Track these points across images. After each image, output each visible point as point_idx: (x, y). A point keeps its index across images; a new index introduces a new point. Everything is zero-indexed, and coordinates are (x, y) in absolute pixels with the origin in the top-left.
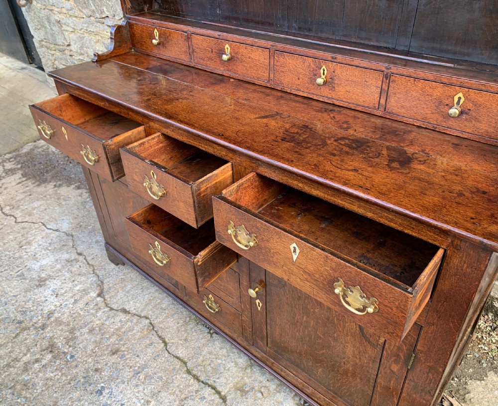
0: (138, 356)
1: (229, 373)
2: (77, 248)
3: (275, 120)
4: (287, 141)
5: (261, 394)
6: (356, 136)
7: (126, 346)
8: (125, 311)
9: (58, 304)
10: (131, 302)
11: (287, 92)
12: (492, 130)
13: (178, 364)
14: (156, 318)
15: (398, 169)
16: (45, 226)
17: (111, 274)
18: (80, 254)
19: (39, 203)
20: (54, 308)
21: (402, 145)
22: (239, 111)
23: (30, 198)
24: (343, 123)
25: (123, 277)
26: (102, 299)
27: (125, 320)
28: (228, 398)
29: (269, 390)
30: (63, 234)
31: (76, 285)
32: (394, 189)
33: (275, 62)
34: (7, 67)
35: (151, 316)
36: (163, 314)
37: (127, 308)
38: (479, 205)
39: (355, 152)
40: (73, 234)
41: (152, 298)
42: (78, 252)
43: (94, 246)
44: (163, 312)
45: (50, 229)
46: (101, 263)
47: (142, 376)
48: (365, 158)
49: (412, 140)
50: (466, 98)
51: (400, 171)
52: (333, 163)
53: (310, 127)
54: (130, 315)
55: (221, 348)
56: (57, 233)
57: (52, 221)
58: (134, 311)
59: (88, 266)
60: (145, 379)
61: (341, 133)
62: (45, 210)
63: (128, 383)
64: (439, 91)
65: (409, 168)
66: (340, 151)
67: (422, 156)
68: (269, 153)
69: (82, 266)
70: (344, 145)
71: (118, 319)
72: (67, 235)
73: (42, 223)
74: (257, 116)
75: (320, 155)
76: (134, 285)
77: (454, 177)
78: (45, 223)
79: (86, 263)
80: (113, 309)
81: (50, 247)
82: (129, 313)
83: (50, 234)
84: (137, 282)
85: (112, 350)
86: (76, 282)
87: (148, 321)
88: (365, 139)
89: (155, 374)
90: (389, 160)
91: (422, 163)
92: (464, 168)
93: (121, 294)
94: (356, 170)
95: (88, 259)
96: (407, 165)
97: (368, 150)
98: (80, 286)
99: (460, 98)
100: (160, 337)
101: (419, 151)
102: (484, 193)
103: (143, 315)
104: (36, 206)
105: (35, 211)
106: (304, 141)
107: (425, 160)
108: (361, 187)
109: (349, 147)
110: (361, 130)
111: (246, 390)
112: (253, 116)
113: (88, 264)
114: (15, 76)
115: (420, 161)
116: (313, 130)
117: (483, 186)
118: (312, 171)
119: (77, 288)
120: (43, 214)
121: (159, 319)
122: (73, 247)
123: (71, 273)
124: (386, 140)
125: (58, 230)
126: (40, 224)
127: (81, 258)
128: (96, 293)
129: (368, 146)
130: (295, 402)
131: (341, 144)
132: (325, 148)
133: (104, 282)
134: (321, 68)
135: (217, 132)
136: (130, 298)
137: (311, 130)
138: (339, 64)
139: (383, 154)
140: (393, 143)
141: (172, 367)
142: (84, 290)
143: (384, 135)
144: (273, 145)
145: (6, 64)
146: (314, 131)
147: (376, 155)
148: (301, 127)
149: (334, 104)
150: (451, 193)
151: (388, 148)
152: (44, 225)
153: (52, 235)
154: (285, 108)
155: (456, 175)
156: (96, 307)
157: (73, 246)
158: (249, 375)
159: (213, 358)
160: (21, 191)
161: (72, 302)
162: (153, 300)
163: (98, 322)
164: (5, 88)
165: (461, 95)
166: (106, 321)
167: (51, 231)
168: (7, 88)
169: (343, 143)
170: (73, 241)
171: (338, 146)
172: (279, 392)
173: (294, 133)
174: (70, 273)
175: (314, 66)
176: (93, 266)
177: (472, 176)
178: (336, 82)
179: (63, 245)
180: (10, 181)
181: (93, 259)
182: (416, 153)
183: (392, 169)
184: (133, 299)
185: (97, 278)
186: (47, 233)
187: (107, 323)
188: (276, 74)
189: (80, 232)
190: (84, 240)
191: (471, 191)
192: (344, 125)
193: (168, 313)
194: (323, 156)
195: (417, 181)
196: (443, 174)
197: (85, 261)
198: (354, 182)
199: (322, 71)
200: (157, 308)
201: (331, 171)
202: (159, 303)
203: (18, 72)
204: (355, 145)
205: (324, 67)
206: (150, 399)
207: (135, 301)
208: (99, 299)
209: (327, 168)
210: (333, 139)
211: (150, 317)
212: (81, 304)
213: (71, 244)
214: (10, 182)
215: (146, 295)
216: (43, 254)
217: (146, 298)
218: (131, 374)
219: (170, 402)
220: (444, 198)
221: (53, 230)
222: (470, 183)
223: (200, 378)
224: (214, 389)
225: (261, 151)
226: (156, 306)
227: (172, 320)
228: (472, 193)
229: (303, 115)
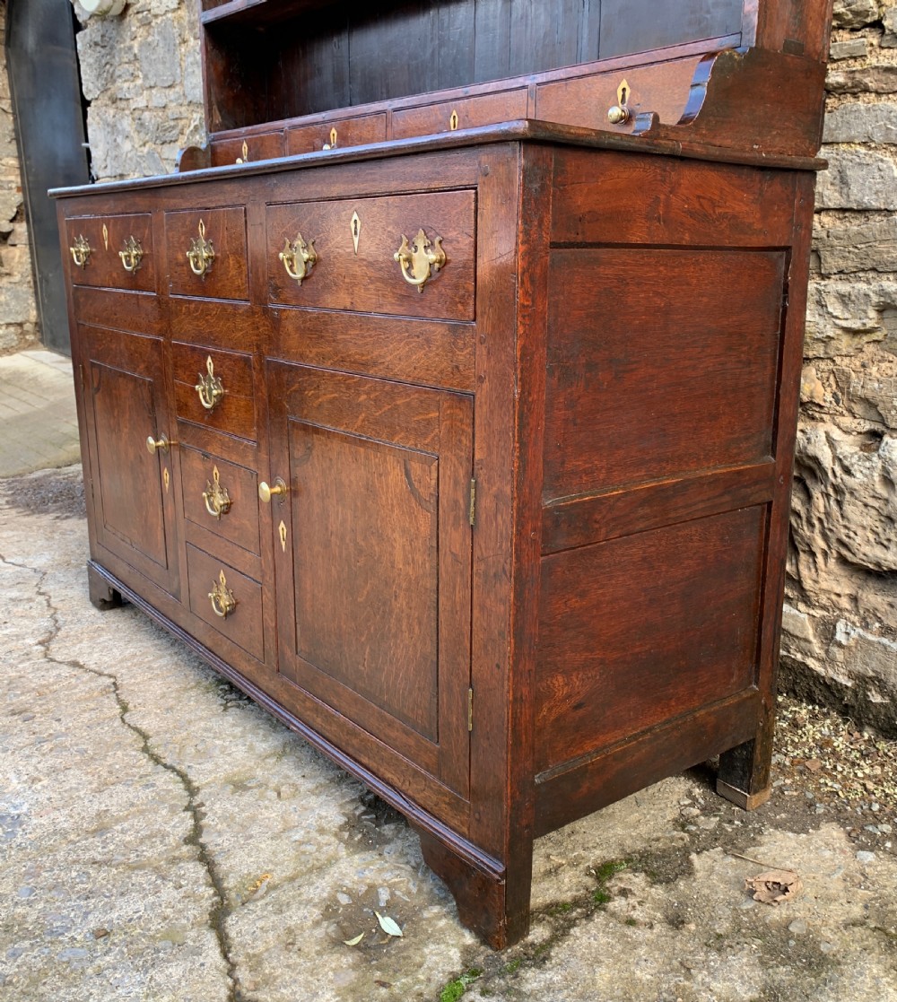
0: (59, 720)
1: (228, 759)
2: (43, 587)
5: (276, 793)
7: (44, 707)
8: (75, 664)
10: (96, 655)
13: (131, 736)
14: (129, 678)
16: (3, 559)
17: (84, 620)
18: (42, 594)
19: (11, 533)
25: (102, 625)
26: (43, 648)
27: (68, 675)
28: (202, 791)
29: (297, 790)
30: (28, 570)
31: (6, 628)
35: (122, 674)
36: (147, 674)
37: (81, 661)
40: (48, 571)
41: (139, 654)
42: (41, 591)
44: (149, 672)
45: (10, 563)
46: (74, 607)
47: (46, 747)
54: (81, 670)
55: (234, 725)
56: (19, 569)
57: (20, 555)
58: (93, 666)
59: (46, 608)
60: (51, 750)
62: (19, 541)
63: (13, 753)
69: (34, 607)
71: (54, 673)
72: (36, 572)
76: (117, 636)
79: (46, 604)
80: (55, 661)
82: (82, 668)
83: (5, 568)
84: (125, 633)
85: (13, 710)
86: (8, 625)
87: (111, 680)
89: (77, 745)
93: (84, 644)
95: (53, 600)
98: (14, 630)
100: (119, 701)
103: (106, 673)
111: (249, 785)
113: (49, 605)
119: (6, 632)
120: (10, 547)
121: (136, 679)
122: (36, 586)
123: (9, 612)
125: (23, 565)
127: (41, 598)
128: (36, 641)
130: (343, 811)
133: (63, 629)
136: (97, 650)
141: (116, 740)
142: (17, 636)
152: (2, 557)
153: (7, 570)
156: (23, 657)
157: (37, 584)
158: (268, 766)
159: (208, 737)
162: (140, 656)
163: (13, 674)
166: (29, 673)
167: (11, 565)
170: (42, 579)
172: (318, 795)
174: (6, 613)
176: (56, 609)
179: (19, 583)
181: (62, 601)
184: (102, 652)
185: (53, 623)
187: (31, 676)
189: (62, 570)
190: (62, 580)
193: (157, 674)
197: (45, 602)
200: (141, 666)
202: (149, 660)
206: (42, 778)
207: (104, 654)
208: (37, 647)
211: (119, 675)
213: (35, 583)
215: (131, 648)
217: (128, 653)
218: (28, 742)
219: (79, 784)
221: (14, 564)
223: (163, 760)
224: (182, 776)
226: (140, 664)
227: (160, 683)
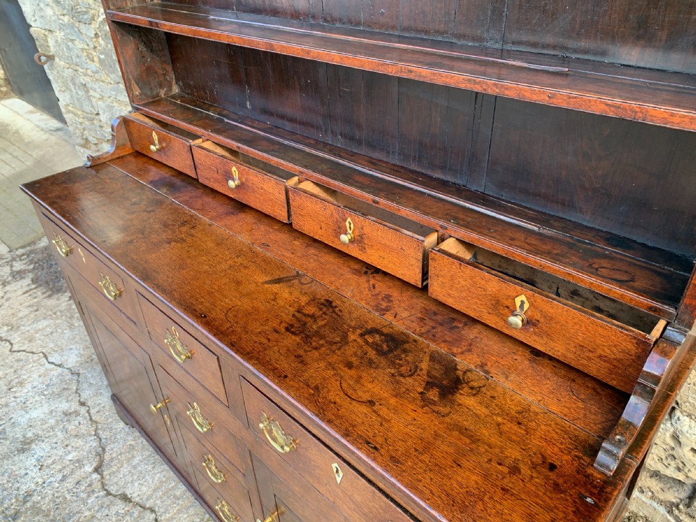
2: (81, 394)
3: (290, 287)
4: (293, 333)
6: (392, 328)
8: (125, 498)
9: (40, 481)
10: (136, 484)
14: (165, 512)
15: (434, 403)
16: (47, 359)
17: (118, 437)
18: (83, 404)
19: (45, 323)
20: (34, 488)
21: (455, 350)
22: (246, 267)
23: (35, 315)
24: (383, 299)
25: (132, 443)
26: (99, 477)
27: (123, 512)
30: (67, 371)
31: (69, 453)
32: (416, 450)
34: (38, 126)
35: (159, 507)
36: (175, 505)
37: (128, 494)
38: (537, 496)
39: (383, 361)
40: (80, 372)
41: (164, 480)
42: (82, 400)
43: (104, 393)
44: (175, 503)
45: (52, 363)
46: (108, 419)
48: (393, 375)
49: (472, 340)
51: (436, 409)
52: (345, 385)
53: (334, 304)
54: (131, 504)
56: (60, 370)
57: (56, 351)
58: (137, 499)
59: (89, 422)
61: (375, 319)
62: (52, 333)
65: (453, 402)
66: (362, 358)
67: (477, 377)
68: (258, 359)
69: (82, 422)
70: (371, 346)
71: (114, 510)
72: (72, 374)
73: (43, 353)
74: (268, 279)
75: (330, 364)
76: (144, 457)
77: (516, 428)
78: (47, 354)
79: (88, 418)
80: (111, 494)
81: (46, 390)
82: (130, 502)
83: (51, 370)
84: (149, 451)
86: (69, 448)
87: (154, 515)
88: (404, 334)
90: (428, 383)
91: (474, 392)
92: (534, 408)
93: (125, 469)
94: (371, 403)
95: (92, 411)
96: (450, 396)
97: (401, 360)
98: (74, 454)
101: (476, 367)
102: (552, 467)
103: (148, 506)
104: (41, 327)
105: (38, 335)
106: (317, 333)
107: (480, 387)
108: (368, 443)
109: (377, 350)
110: (405, 314)
112: (262, 278)
113: (91, 419)
114: (47, 140)
115: (472, 388)
116: (337, 310)
117: (554, 454)
118: (307, 402)
119: (70, 457)
120: (47, 340)
121: (169, 513)
122: (76, 392)
123: (66, 432)
124: (434, 338)
125: (61, 364)
126: (41, 354)
127: (83, 410)
128: (93, 467)
129: (405, 351)
131: (367, 343)
132: (342, 351)
133: (107, 449)
135: (200, 309)
136: (135, 477)
137: (334, 312)
139: (421, 370)
140: (443, 345)
142: (78, 461)
143: (433, 328)
144: (269, 340)
145: (37, 123)
146: (337, 314)
147: (410, 371)
148: (322, 304)
150: (500, 464)
151: (433, 358)
152: (45, 356)
153: (52, 373)
154: (313, 265)
155: (519, 423)
156: (89, 489)
157: (77, 390)
160: (27, 304)
161: (58, 479)
162: (165, 482)
163: (87, 513)
164: (31, 156)
166: (97, 512)
167: (53, 366)
168: (35, 156)
169: (370, 340)
170: (78, 382)
171: (361, 347)
173: (308, 316)
174: (64, 432)
176: (96, 422)
177: (543, 427)
179: (64, 389)
180: (15, 289)
181: (98, 412)
182: (470, 371)
183: (426, 402)
184: (139, 480)
185: (98, 443)
186: (47, 370)
187: (99, 515)
189: (89, 369)
190: (92, 382)
191: (532, 463)
192: (383, 303)
193: (182, 505)
194: (333, 368)
195: (456, 433)
196: (500, 419)
197: (87, 415)
198: (361, 430)
200: (169, 495)
201: (335, 403)
202: (172, 487)
203: (51, 134)
204: (387, 346)
207: (141, 482)
208: (95, 476)
209: (331, 397)
210: (359, 331)
211: (157, 509)
212: (69, 483)
213: (75, 388)
214: (15, 291)
215: (157, 473)
216: (36, 401)
217: (156, 479)
220: (486, 476)
221: (55, 365)
222: (535, 442)
225: (248, 353)
226: (168, 492)
227: (185, 516)
228: (534, 466)
229: (333, 279)
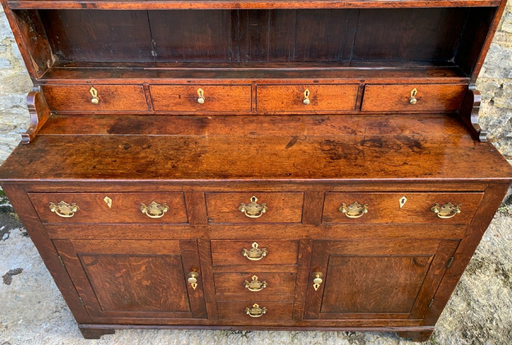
3: (300, 144)
4: (337, 159)
6: (368, 137)
11: (270, 115)
12: (435, 106)
15: (421, 151)
22: (264, 147)
24: (345, 129)
33: (258, 94)
39: (385, 149)
48: (395, 151)
49: (397, 126)
50: (418, 91)
51: (424, 152)
53: (331, 140)
61: (356, 137)
64: (400, 90)
65: (425, 148)
66: (377, 152)
70: (372, 147)
74: (284, 146)
75: (371, 161)
88: (375, 136)
90: (409, 147)
94: (405, 163)
96: (421, 147)
97: (389, 145)
99: (415, 91)
106: (345, 153)
107: (424, 139)
109: (376, 147)
110: (363, 130)
116: (336, 142)
124: (386, 132)
129: (385, 142)
131: (369, 146)
132: (366, 154)
134: (304, 92)
135: (282, 173)
138: (321, 86)
139: (400, 144)
140: (392, 133)
143: (380, 129)
144: (334, 167)
146: (339, 143)
147: (398, 147)
148: (326, 143)
149: (317, 115)
151: (396, 138)
154: (292, 130)
155: (449, 143)
165: (415, 89)
171: (370, 149)
173: (330, 150)
175: (297, 91)
178: (318, 99)
182: (413, 136)
183: (419, 153)
188: (259, 104)
192: (348, 130)
194: (374, 161)
199: (305, 93)
201: (396, 170)
204: (377, 143)
205: (307, 90)
210: (359, 145)
